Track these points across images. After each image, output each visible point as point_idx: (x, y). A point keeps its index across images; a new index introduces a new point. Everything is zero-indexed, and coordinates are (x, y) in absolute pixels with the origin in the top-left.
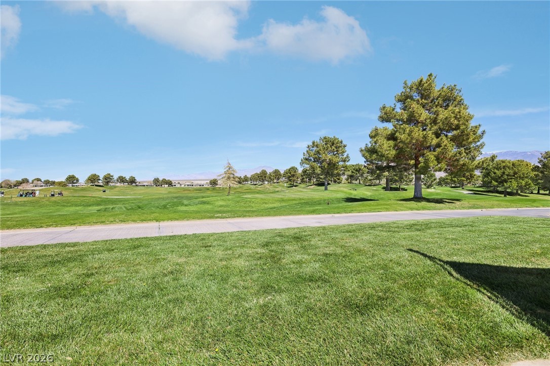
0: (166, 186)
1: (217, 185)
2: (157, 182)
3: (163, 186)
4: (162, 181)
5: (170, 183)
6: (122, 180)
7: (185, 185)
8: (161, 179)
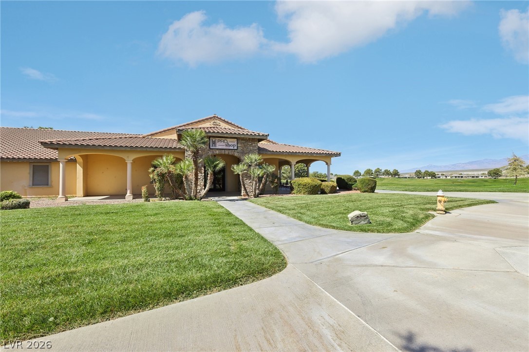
0: (429, 178)
1: (500, 176)
2: (419, 174)
3: (425, 178)
4: (425, 173)
5: (433, 175)
6: (387, 173)
7: (451, 177)
8: (423, 171)
